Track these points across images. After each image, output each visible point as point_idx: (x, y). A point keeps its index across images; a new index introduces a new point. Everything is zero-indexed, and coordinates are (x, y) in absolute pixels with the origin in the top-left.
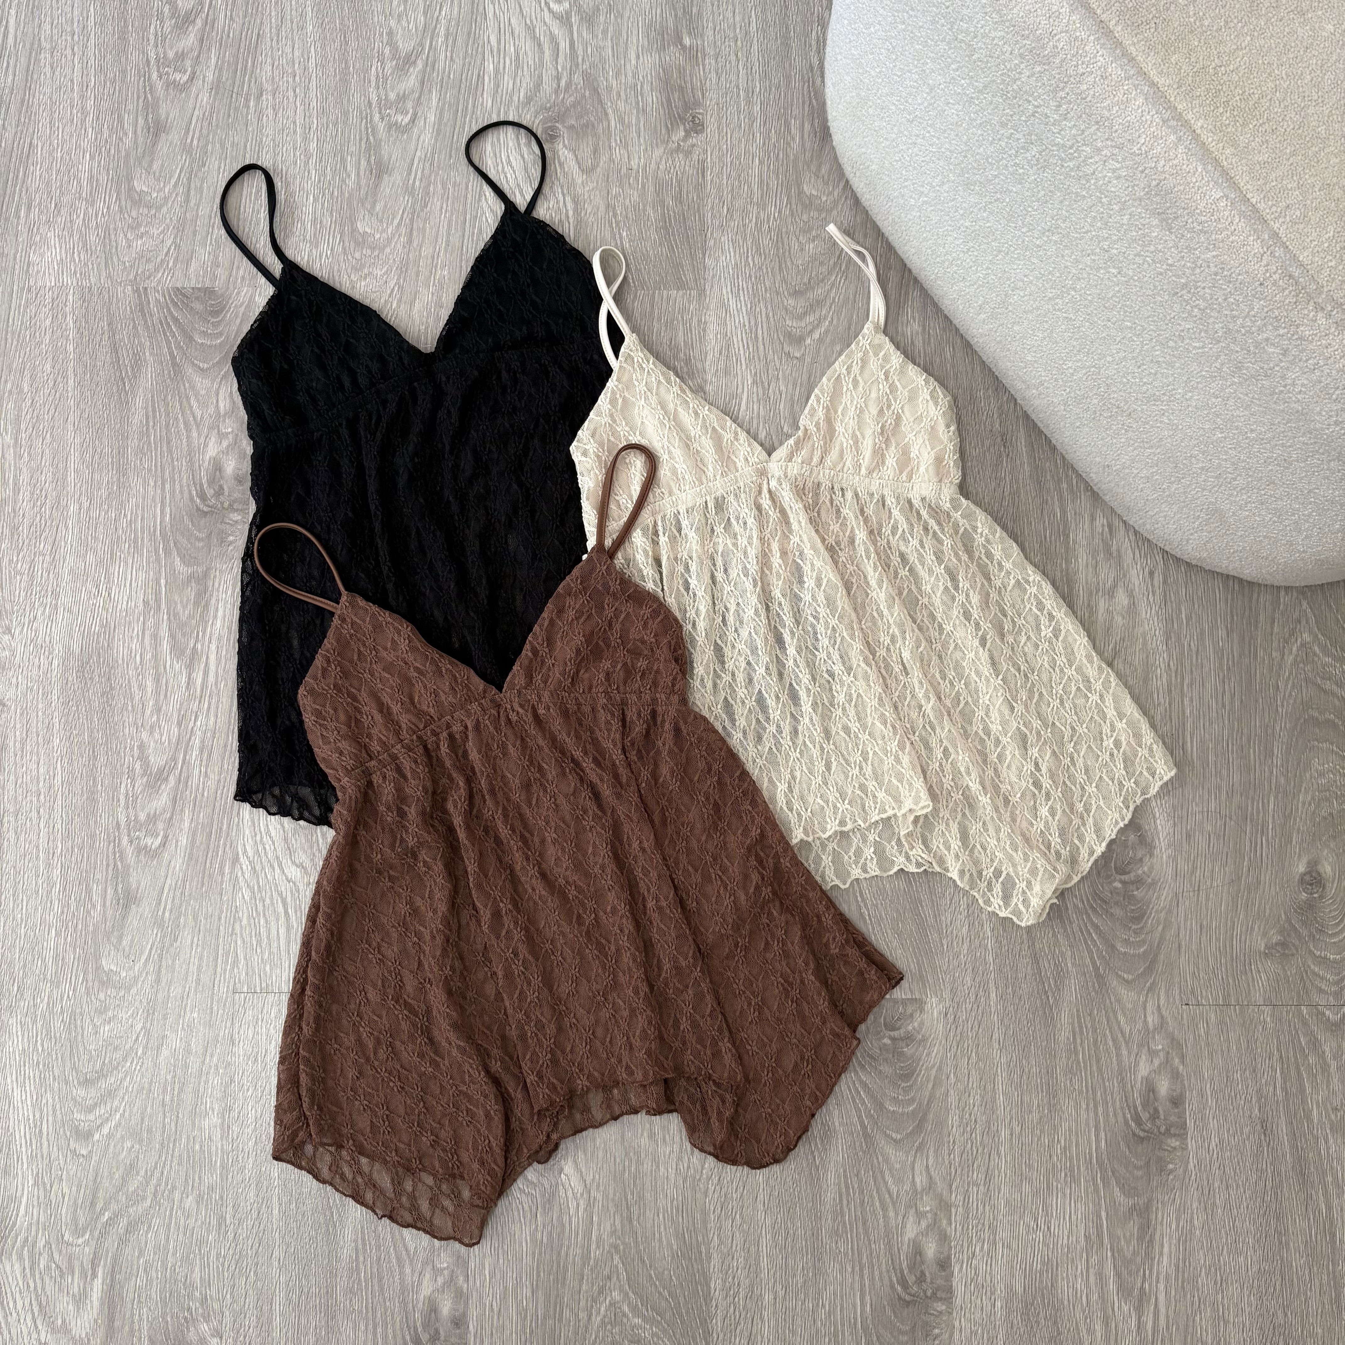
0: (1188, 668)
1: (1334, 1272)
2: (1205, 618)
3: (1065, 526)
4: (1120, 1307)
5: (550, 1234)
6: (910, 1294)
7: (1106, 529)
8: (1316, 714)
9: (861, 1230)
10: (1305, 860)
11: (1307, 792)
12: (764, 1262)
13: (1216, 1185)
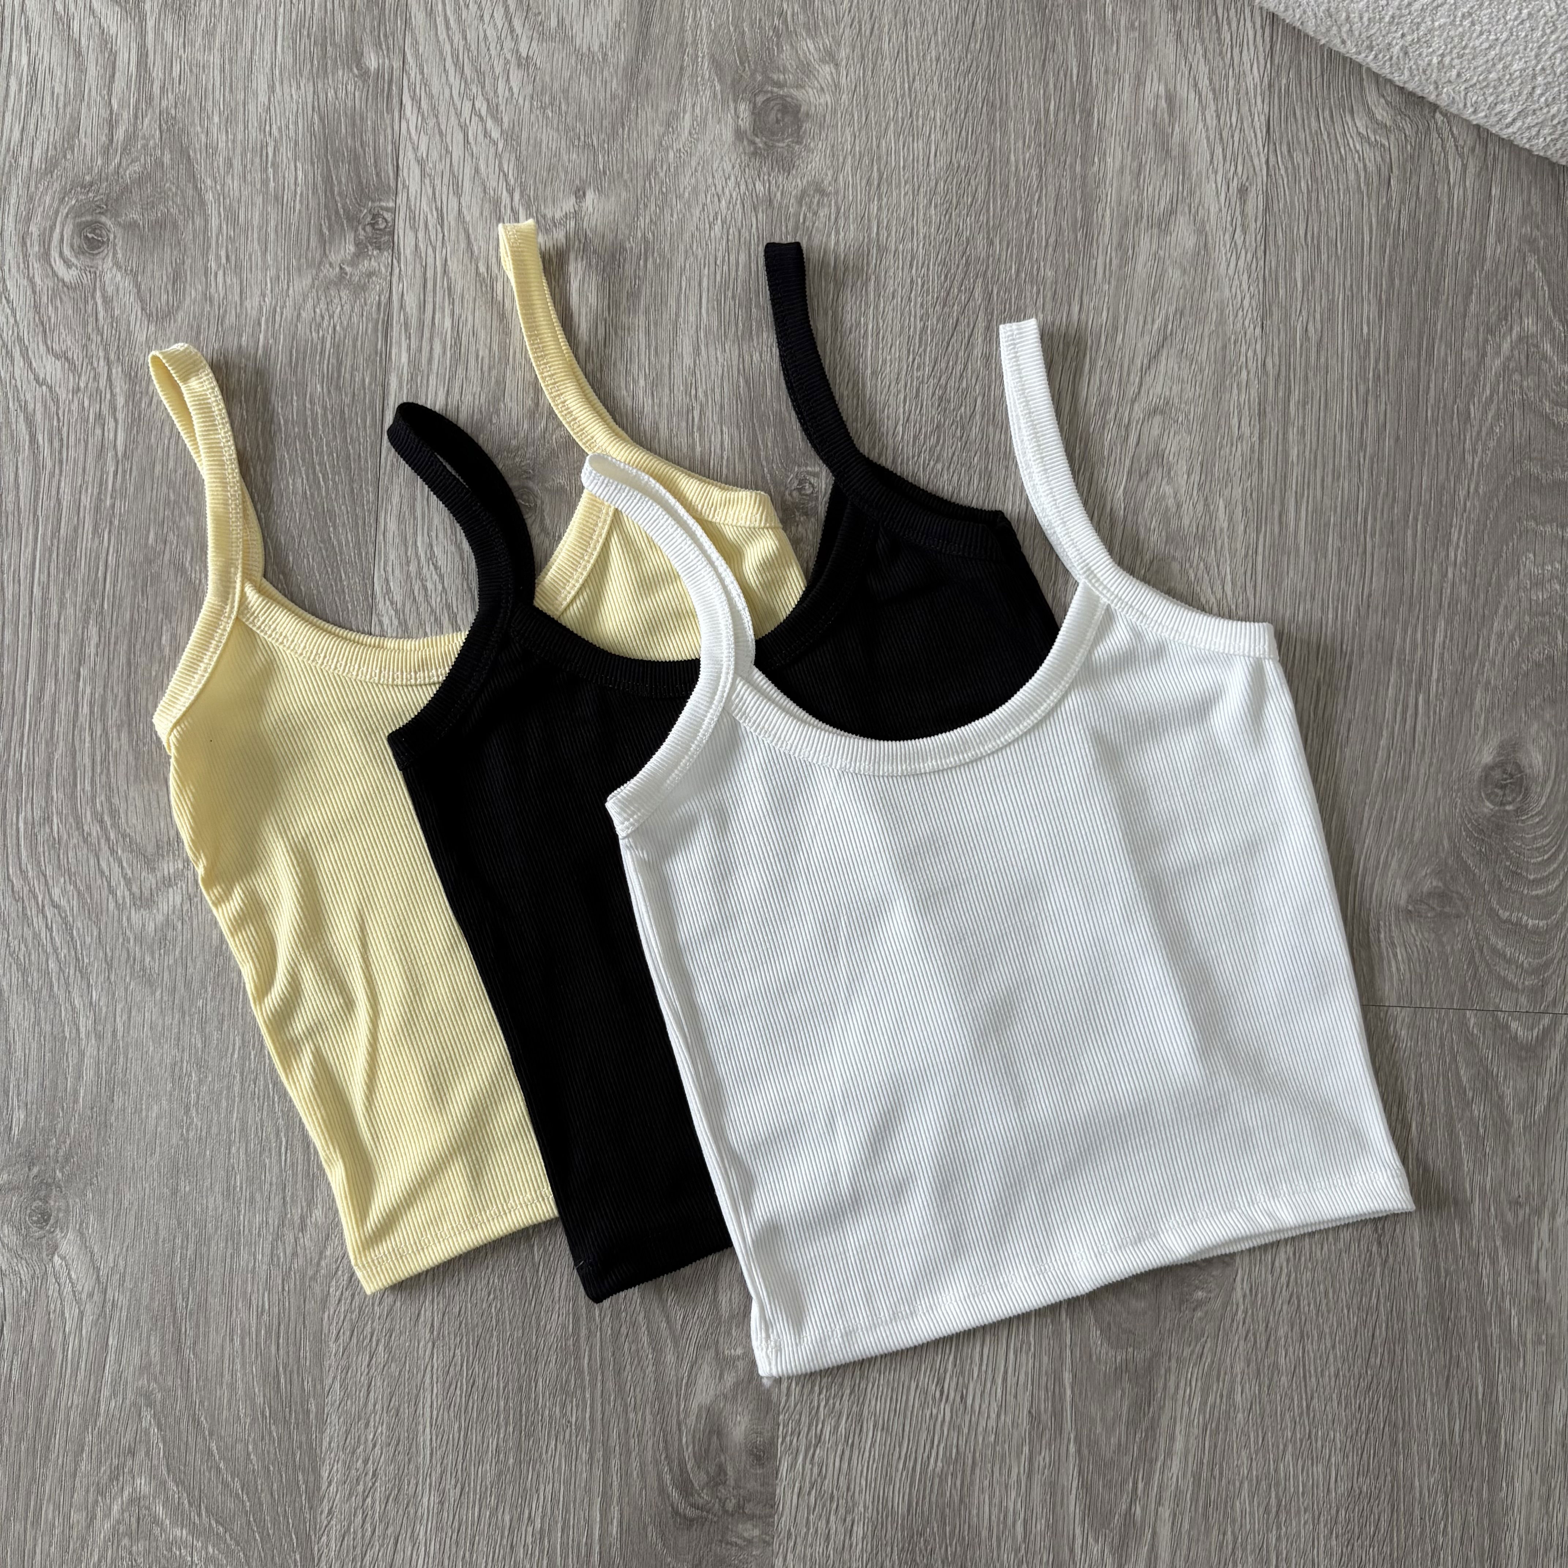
0: (1300, 374)
1: (1491, 1503)
2: (1339, 279)
3: (1086, 94)
4: (1085, 1546)
5: (25, 1367)
6: (694, 1506)
7: (1163, 104)
8: (1536, 470)
9: (610, 1385)
10: (1494, 741)
11: (1507, 615)
12: (426, 1436)
13: (1281, 1332)
